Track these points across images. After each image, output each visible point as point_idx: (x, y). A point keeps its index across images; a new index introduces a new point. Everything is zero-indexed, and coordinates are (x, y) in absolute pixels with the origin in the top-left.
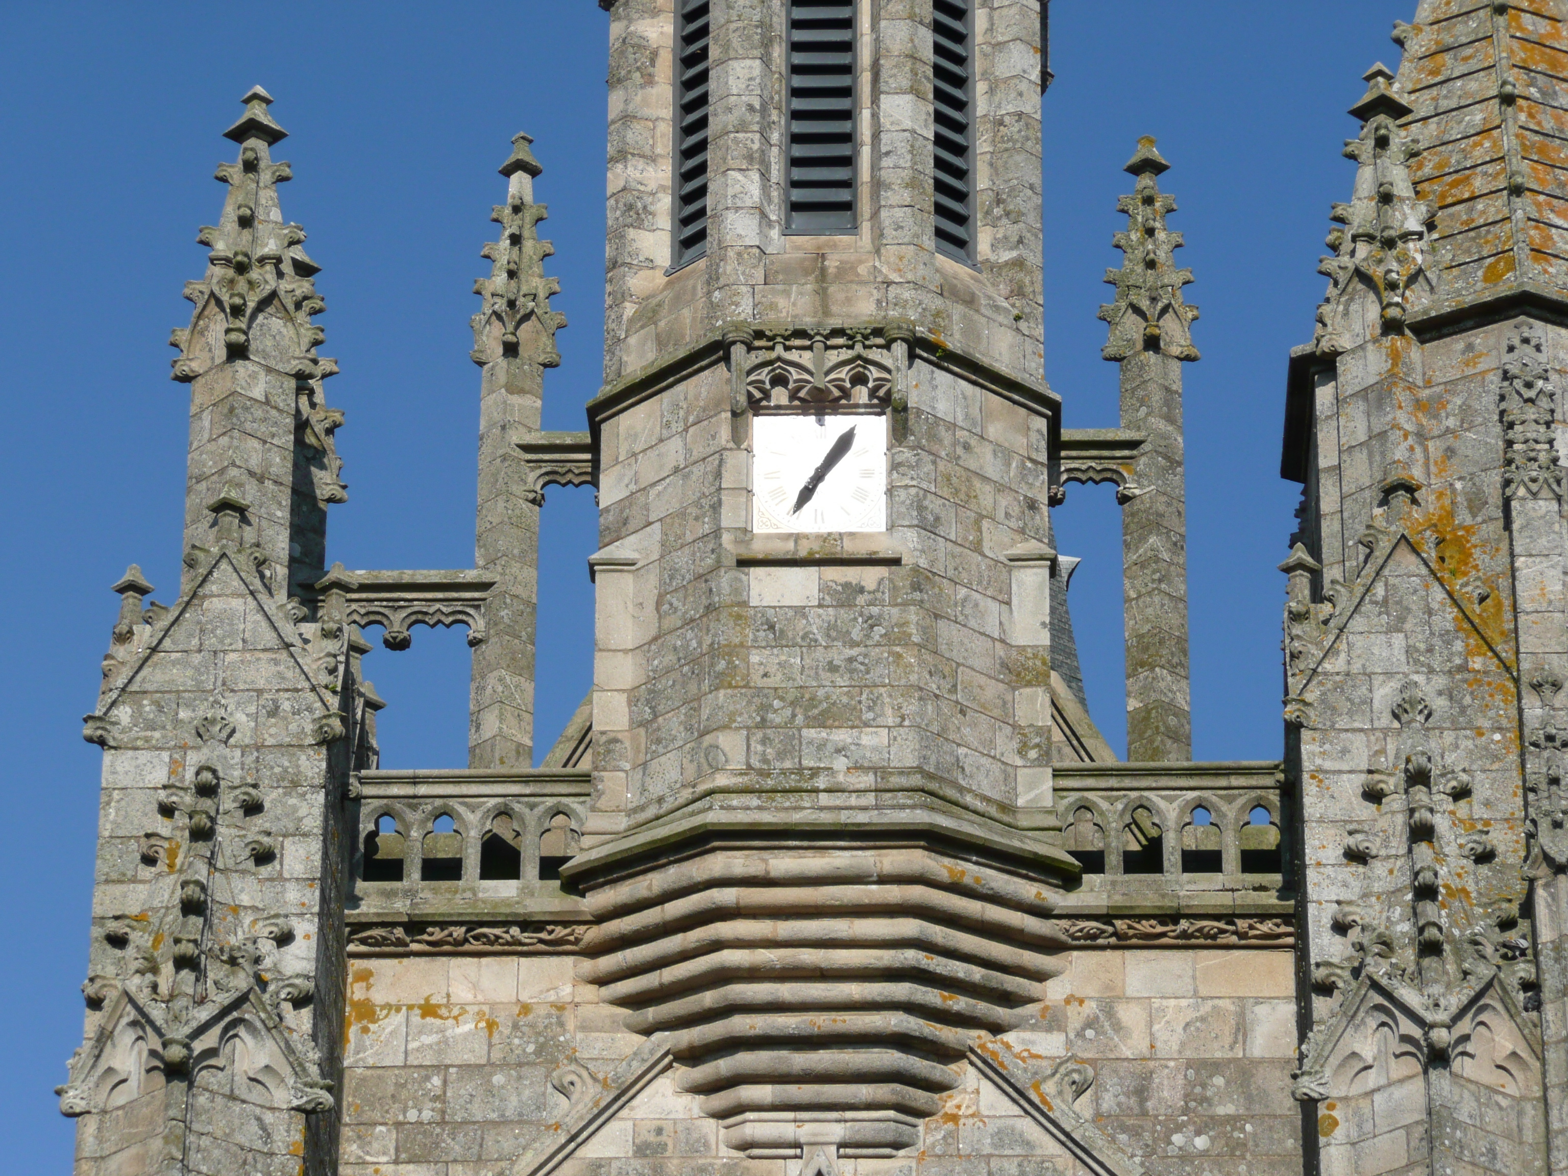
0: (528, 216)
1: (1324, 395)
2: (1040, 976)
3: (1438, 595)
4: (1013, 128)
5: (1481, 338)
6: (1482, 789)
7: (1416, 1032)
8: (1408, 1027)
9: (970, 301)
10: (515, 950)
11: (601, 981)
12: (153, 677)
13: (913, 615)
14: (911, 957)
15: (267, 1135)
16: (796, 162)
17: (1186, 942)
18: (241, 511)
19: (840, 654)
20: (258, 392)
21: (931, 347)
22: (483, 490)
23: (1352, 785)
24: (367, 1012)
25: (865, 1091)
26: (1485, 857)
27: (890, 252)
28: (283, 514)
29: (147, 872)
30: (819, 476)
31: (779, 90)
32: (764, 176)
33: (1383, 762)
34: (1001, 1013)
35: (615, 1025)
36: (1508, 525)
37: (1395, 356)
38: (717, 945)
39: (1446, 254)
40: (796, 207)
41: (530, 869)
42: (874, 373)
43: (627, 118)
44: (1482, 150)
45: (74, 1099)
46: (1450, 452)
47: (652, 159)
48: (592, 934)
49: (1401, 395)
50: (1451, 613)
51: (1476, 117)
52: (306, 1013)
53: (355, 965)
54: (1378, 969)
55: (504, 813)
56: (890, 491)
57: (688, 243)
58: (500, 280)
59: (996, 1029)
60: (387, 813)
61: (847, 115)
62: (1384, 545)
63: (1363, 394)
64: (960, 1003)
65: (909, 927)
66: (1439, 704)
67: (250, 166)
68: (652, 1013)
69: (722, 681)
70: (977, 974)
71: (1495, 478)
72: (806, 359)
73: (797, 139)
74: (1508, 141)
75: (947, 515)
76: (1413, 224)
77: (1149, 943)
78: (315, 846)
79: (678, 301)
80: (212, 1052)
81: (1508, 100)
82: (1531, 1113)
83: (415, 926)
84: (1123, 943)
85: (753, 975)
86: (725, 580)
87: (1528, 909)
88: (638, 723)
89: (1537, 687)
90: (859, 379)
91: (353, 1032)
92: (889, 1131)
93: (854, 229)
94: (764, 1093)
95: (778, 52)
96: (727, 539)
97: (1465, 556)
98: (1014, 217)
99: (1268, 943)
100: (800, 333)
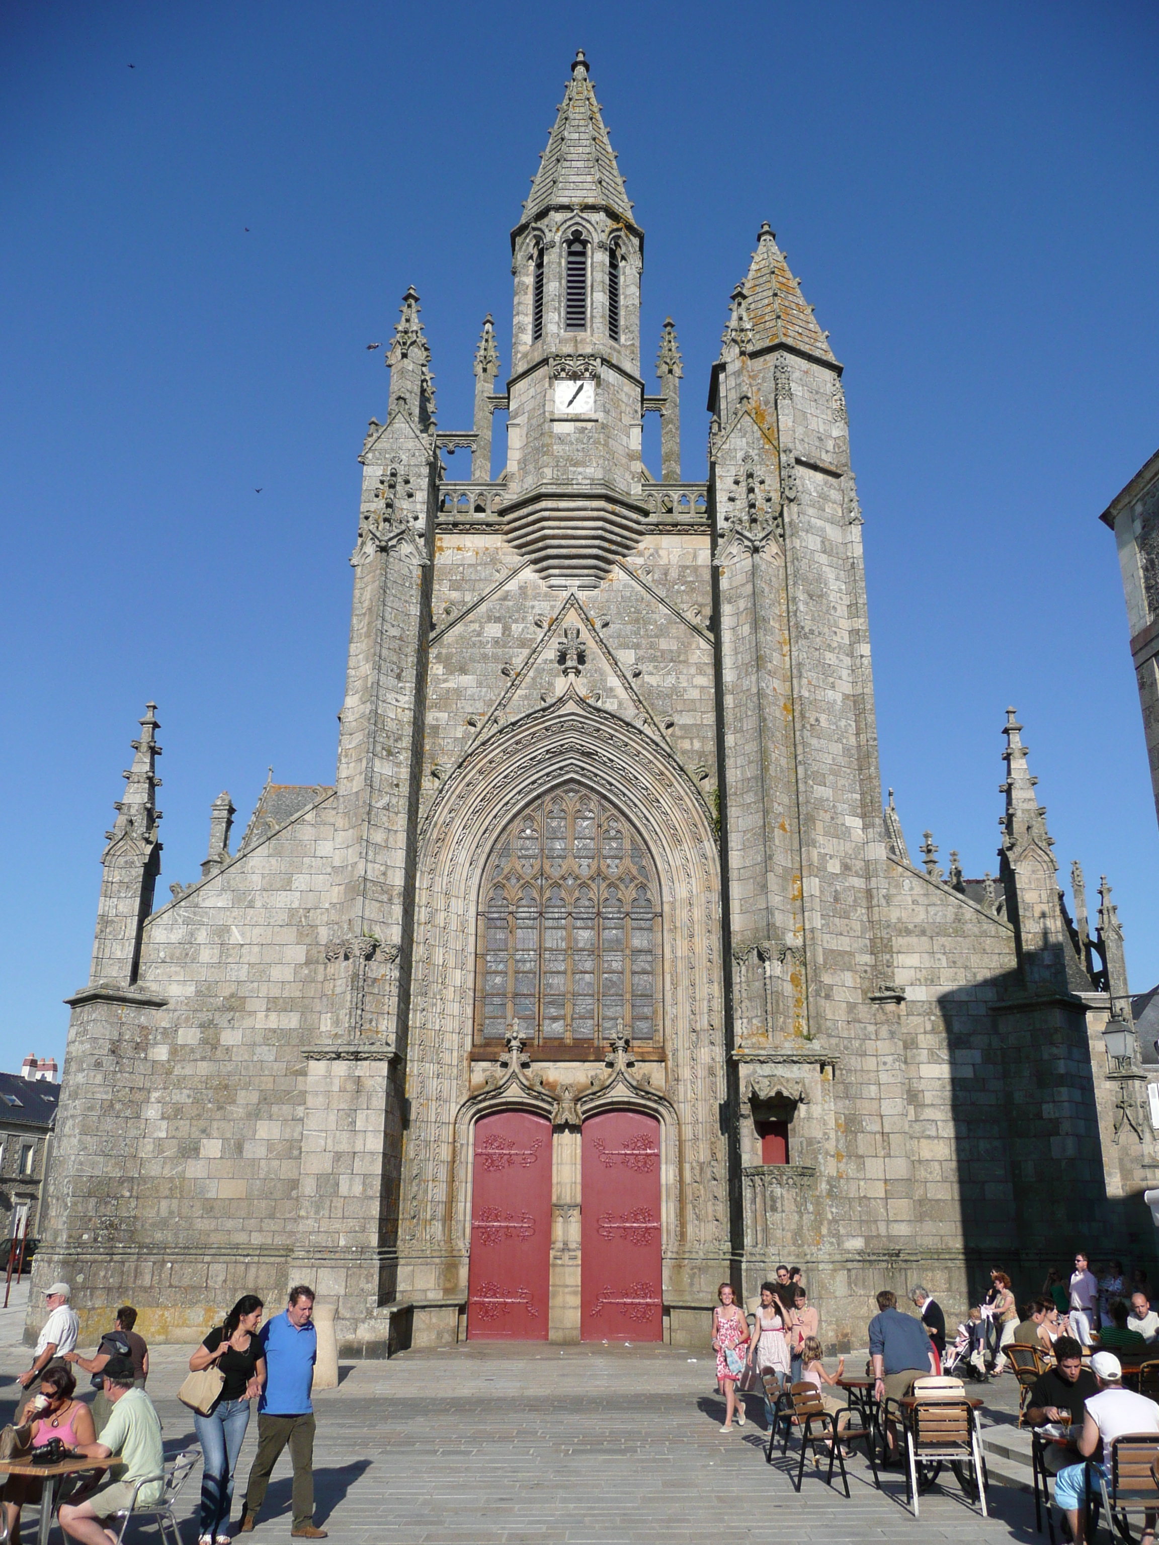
0: (490, 336)
1: (722, 376)
2: (637, 542)
3: (756, 428)
4: (631, 308)
5: (768, 357)
6: (768, 481)
7: (750, 544)
8: (747, 543)
9: (619, 352)
10: (484, 532)
11: (509, 541)
12: (378, 445)
13: (602, 436)
14: (600, 532)
15: (411, 572)
16: (568, 313)
17: (679, 533)
18: (405, 400)
19: (580, 447)
20: (410, 368)
21: (608, 362)
22: (476, 409)
23: (730, 480)
24: (441, 549)
25: (586, 571)
26: (769, 500)
27: (596, 335)
28: (417, 403)
29: (376, 499)
30: (574, 397)
31: (564, 292)
32: (559, 314)
33: (740, 473)
34: (626, 551)
35: (513, 554)
36: (776, 408)
37: (743, 362)
38: (543, 528)
39: (758, 336)
40: (568, 325)
41: (488, 511)
42: (591, 367)
43: (519, 303)
44: (769, 309)
45: (354, 561)
46: (759, 389)
47: (527, 315)
48: (507, 528)
49: (745, 372)
50: (760, 432)
51: (766, 301)
52: (423, 539)
53: (438, 536)
54: (739, 528)
55: (481, 494)
56: (595, 402)
57: (536, 338)
58: (482, 352)
59: (624, 556)
60: (447, 494)
61: (583, 300)
62: (740, 413)
63: (734, 373)
64: (614, 547)
65: (600, 524)
66: (756, 458)
67: (409, 306)
68: (524, 550)
69: (545, 454)
70: (619, 539)
71: (773, 395)
72: (571, 363)
73: (569, 306)
74: (776, 306)
75: (612, 410)
76: (749, 327)
77: (669, 533)
78: (426, 493)
79: (533, 351)
80: (394, 546)
81: (775, 295)
82: (782, 571)
83: (455, 525)
84: (661, 533)
85: (553, 537)
86: (546, 426)
87: (781, 514)
88: (520, 469)
89: (785, 451)
90: (586, 370)
91: (437, 555)
92: (593, 583)
93: (585, 331)
94: (556, 571)
95: (564, 282)
96: (547, 414)
97: (763, 418)
98: (631, 332)
99: (703, 533)
100: (569, 356)
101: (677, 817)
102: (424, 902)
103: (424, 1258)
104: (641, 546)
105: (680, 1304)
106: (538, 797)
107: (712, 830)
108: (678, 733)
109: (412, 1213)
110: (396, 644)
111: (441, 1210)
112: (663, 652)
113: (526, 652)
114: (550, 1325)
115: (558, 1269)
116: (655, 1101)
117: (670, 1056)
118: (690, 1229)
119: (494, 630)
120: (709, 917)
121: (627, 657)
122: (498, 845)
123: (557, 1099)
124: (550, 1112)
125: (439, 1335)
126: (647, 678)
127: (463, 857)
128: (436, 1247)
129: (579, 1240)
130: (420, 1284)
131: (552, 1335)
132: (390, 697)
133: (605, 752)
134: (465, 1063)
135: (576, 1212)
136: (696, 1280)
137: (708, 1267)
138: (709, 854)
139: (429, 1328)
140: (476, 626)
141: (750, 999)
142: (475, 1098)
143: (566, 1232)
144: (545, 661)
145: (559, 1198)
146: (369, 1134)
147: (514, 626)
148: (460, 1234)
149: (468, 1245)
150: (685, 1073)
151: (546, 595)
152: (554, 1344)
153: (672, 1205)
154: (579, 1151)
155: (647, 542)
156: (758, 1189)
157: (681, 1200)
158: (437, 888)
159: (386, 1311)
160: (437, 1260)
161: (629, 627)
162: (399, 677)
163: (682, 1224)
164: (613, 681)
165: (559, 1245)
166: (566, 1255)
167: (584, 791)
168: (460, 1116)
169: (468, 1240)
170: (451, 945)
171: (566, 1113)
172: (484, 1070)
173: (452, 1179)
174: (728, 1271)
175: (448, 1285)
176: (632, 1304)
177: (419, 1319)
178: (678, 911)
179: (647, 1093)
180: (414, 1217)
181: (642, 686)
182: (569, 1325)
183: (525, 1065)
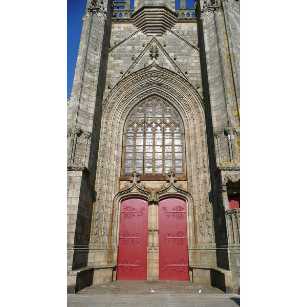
2: (174, 24)
10: (127, 22)
11: (134, 25)
15: (101, 22)
17: (187, 22)
24: (113, 27)
25: (158, 31)
35: (136, 28)
45: (83, 20)
48: (134, 20)
53: (112, 24)
54: (209, 6)
55: (126, 13)
59: (171, 28)
60: (116, 13)
64: (167, 24)
65: (163, 16)
68: (138, 27)
77: (184, 22)
82: (223, 20)
83: (118, 20)
84: (181, 22)
88: (138, 5)
91: (112, 29)
92: (161, 35)
94: (149, 31)
99: (195, 22)
101: (189, 101)
102: (104, 126)
103: (100, 250)
104: (175, 26)
105: (197, 267)
106: (143, 99)
107: (201, 103)
108: (189, 75)
109: (96, 233)
110: (95, 40)
111: (107, 232)
112: (183, 53)
113: (139, 53)
114: (147, 275)
115: (150, 254)
116: (184, 194)
117: (189, 178)
118: (199, 238)
119: (130, 48)
120: (202, 131)
121: (172, 55)
122: (131, 114)
123: (150, 193)
124: (147, 198)
125: (105, 280)
126: (178, 60)
127: (118, 115)
128: (105, 245)
129: (158, 243)
130: (98, 259)
131: (148, 279)
132: (92, 55)
133: (165, 83)
134: (118, 181)
135: (157, 233)
136: (202, 258)
137: (207, 252)
138: (201, 111)
139: (100, 277)
140: (124, 47)
141: (222, 150)
142: (121, 192)
143: (153, 240)
144: (146, 56)
145: (150, 228)
146: (73, 199)
147: (136, 47)
148: (115, 240)
149: (118, 245)
150: (195, 183)
151: (146, 38)
152: (149, 282)
153: (191, 230)
154: (157, 211)
155: (177, 25)
156: (233, 219)
157: (195, 228)
158: (109, 123)
159: (75, 272)
160: (105, 250)
161: (172, 47)
162: (95, 50)
163: (196, 236)
164: (168, 61)
165: (151, 245)
166: (153, 248)
167: (159, 98)
168: (115, 199)
169: (117, 243)
170: (114, 142)
171: (153, 197)
172: (124, 184)
173: (112, 221)
174: (215, 254)
175: (109, 260)
176: (177, 266)
177: (96, 274)
178: (190, 132)
179: (182, 190)
180: (96, 234)
181: (177, 62)
182: (154, 275)
183: (138, 182)
